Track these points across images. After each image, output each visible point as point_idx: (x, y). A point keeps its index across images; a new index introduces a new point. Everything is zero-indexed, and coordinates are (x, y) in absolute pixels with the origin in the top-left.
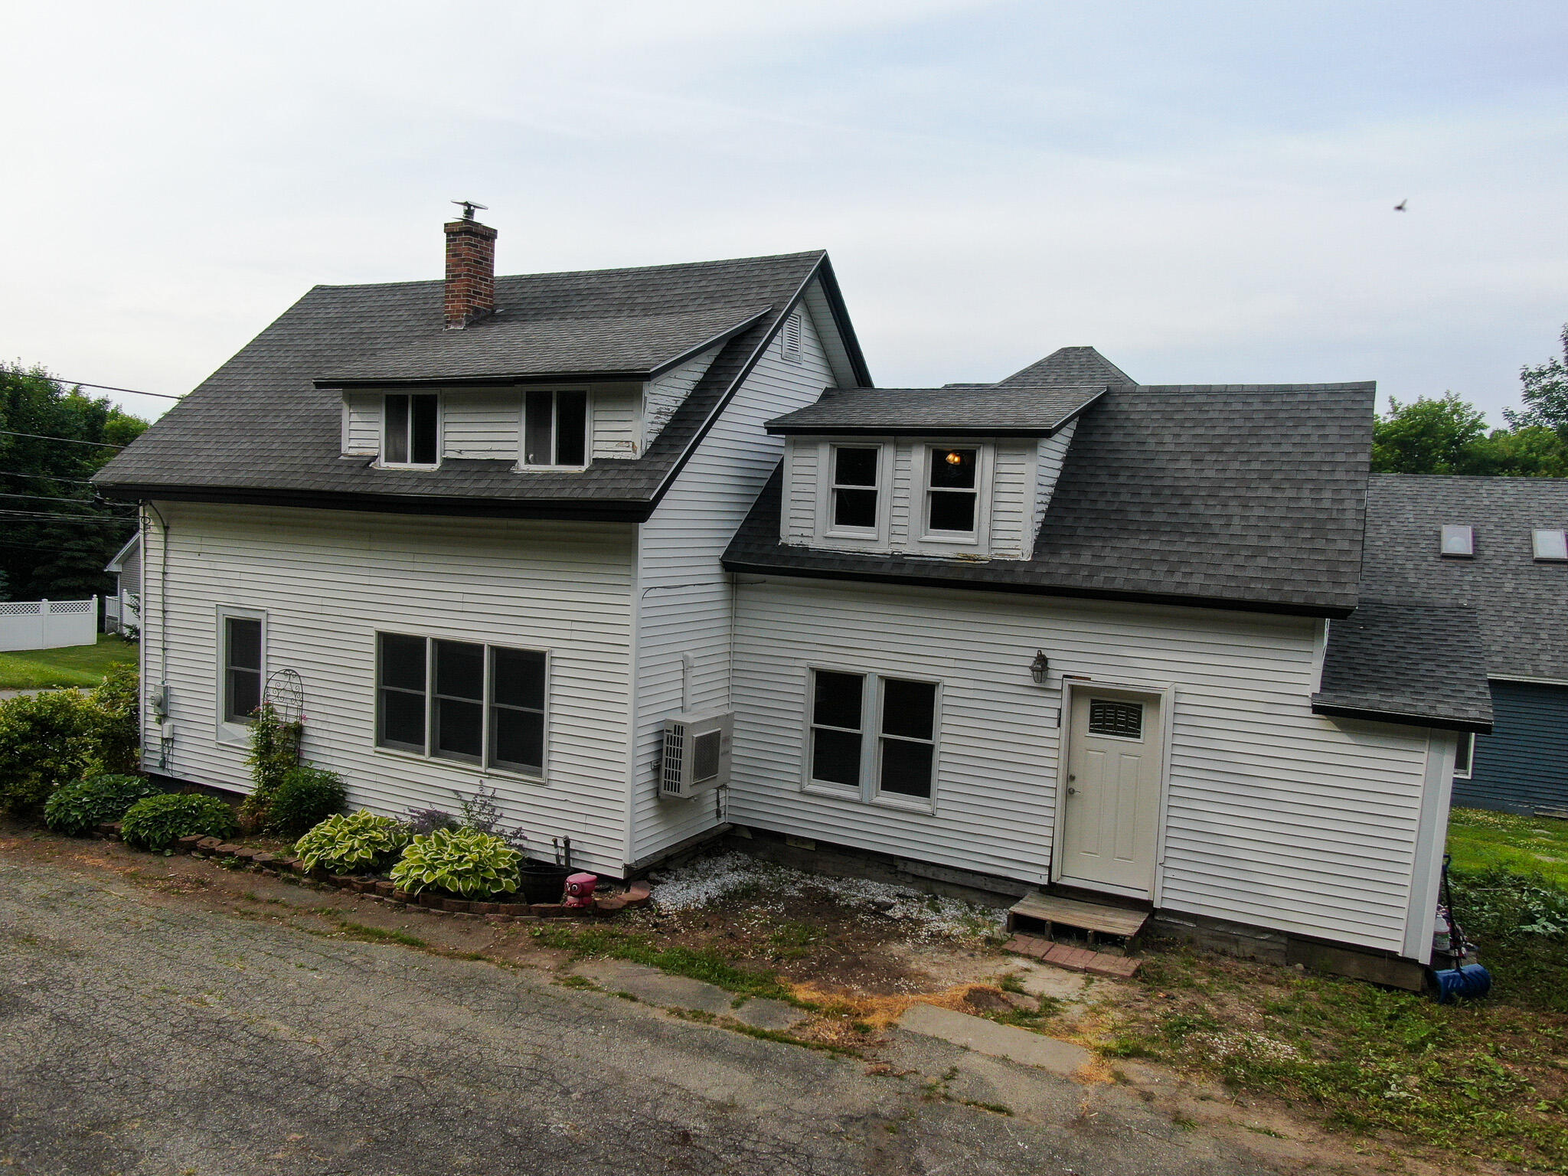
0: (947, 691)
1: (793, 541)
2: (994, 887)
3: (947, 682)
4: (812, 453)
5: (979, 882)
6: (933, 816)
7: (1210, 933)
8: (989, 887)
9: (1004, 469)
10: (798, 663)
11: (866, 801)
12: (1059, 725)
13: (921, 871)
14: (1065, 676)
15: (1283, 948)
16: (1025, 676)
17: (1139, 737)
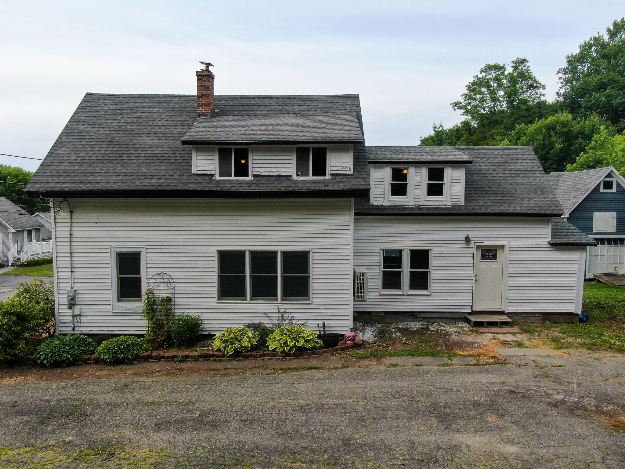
0: (434, 252)
1: (375, 203)
2: (452, 316)
3: (434, 248)
4: (382, 170)
5: (447, 315)
6: (431, 295)
7: (521, 317)
8: (451, 316)
9: (454, 175)
10: (376, 248)
11: (406, 294)
12: (473, 259)
13: (426, 315)
14: (475, 242)
15: (542, 317)
16: (462, 243)
17: (496, 260)
